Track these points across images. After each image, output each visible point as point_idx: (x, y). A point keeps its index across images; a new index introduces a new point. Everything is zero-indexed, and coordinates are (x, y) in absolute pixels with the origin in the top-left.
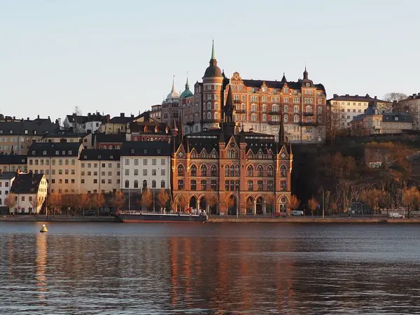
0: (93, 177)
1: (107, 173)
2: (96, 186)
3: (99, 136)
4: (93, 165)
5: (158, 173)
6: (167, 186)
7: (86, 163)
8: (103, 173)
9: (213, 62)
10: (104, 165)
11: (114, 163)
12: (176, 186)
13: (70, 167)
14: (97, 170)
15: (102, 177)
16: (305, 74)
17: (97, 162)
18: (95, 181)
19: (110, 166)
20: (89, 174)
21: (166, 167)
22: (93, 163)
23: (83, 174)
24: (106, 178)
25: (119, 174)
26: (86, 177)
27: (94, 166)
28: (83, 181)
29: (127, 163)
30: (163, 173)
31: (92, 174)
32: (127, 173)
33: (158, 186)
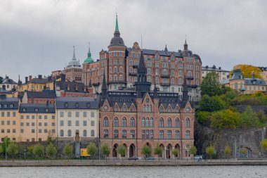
0: (31, 127)
1: (43, 124)
2: (34, 136)
4: (31, 117)
5: (89, 123)
6: (96, 135)
7: (25, 115)
8: (40, 124)
10: (40, 117)
11: (50, 116)
13: (11, 119)
14: (34, 121)
15: (40, 128)
16: (186, 46)
17: (35, 115)
18: (33, 131)
19: (46, 118)
20: (28, 124)
21: (96, 119)
22: (31, 115)
23: (22, 124)
24: (43, 128)
25: (53, 124)
26: (25, 127)
28: (22, 131)
29: (62, 116)
30: (93, 124)
31: (31, 124)
32: (62, 124)
33: (89, 135)
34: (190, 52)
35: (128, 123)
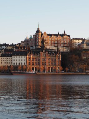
0: (4, 62)
1: (8, 61)
2: (5, 64)
3: (6, 50)
5: (23, 60)
6: (26, 64)
7: (2, 58)
8: (7, 61)
9: (38, 29)
10: (7, 58)
11: (10, 58)
12: (28, 64)
14: (5, 60)
16: (65, 32)
18: (5, 63)
19: (9, 58)
20: (3, 61)
21: (25, 59)
22: (4, 58)
23: (1, 61)
25: (12, 61)
26: (2, 62)
27: (4, 59)
29: (14, 58)
30: (24, 60)
32: (14, 60)
33: (23, 64)
34: (66, 34)
35: (37, 60)
